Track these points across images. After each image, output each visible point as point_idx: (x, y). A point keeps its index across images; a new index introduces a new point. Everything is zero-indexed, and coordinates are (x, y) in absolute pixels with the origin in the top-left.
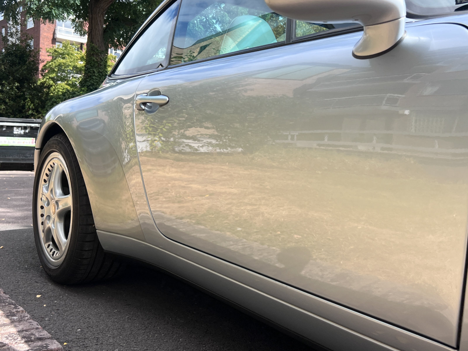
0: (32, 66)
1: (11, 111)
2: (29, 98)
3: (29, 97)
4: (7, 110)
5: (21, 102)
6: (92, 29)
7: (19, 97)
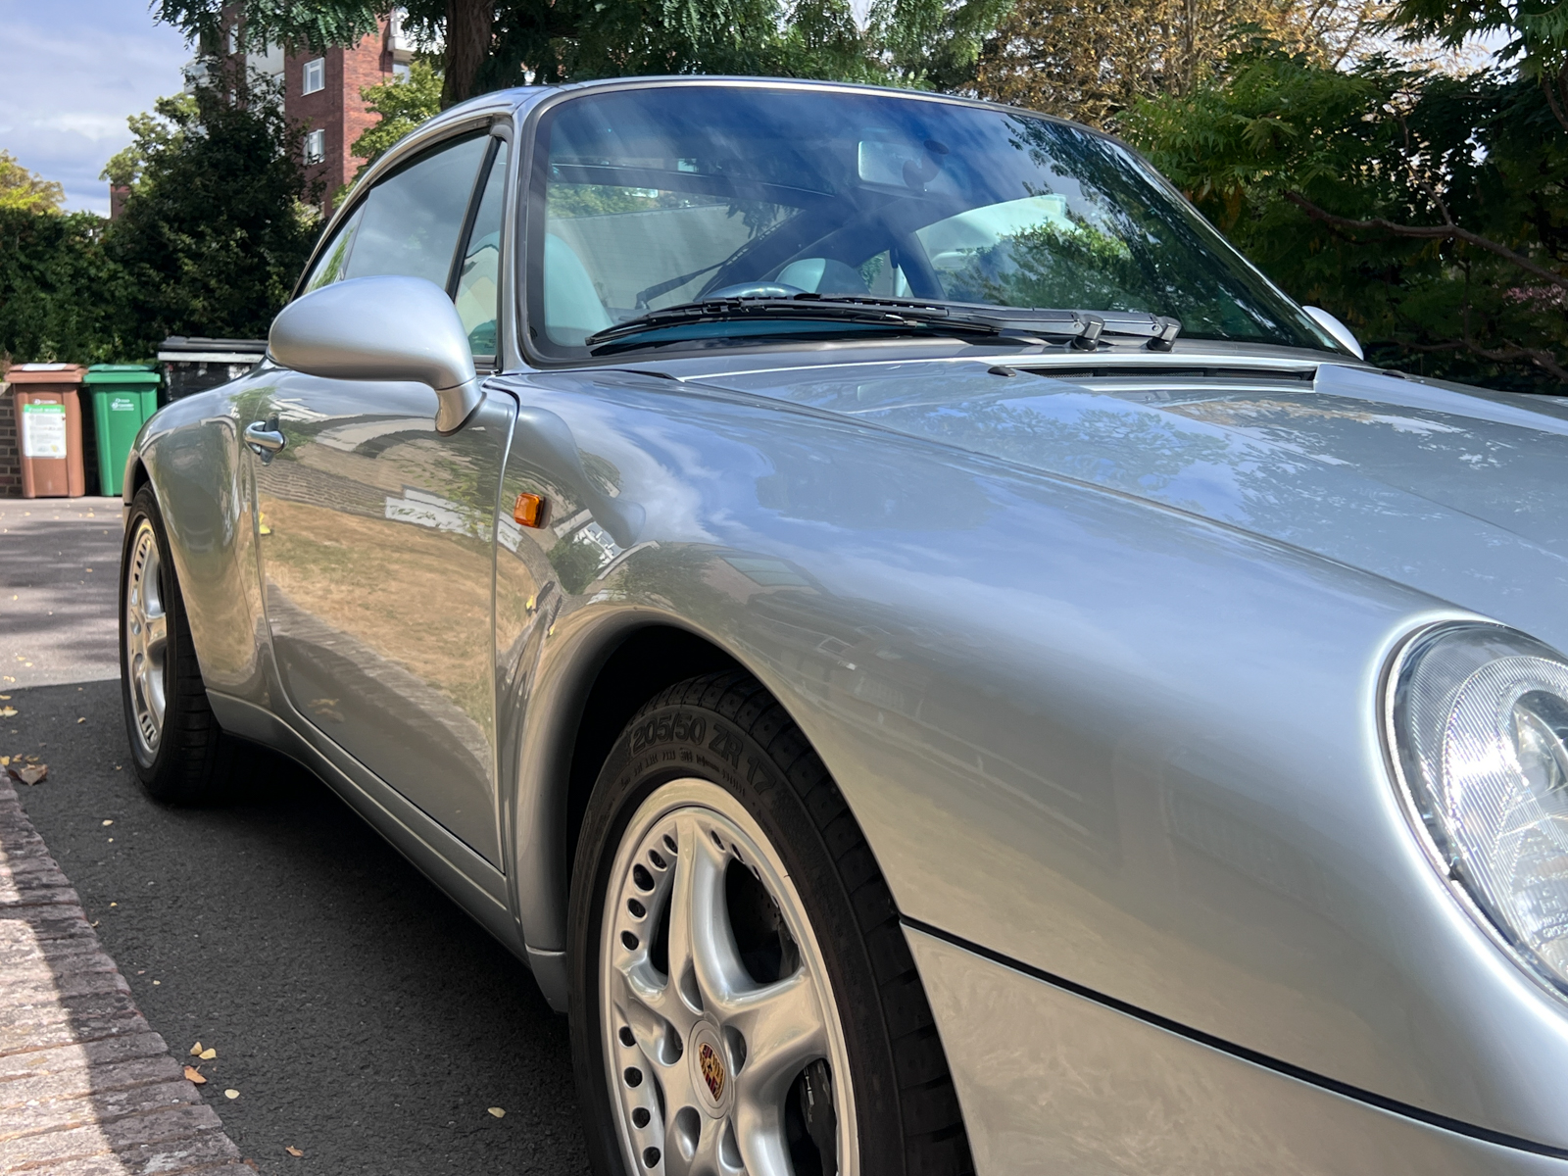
0: (281, 176)
1: (224, 314)
2: (278, 275)
3: (276, 270)
4: (214, 310)
5: (254, 285)
6: (455, 57)
7: (249, 270)
